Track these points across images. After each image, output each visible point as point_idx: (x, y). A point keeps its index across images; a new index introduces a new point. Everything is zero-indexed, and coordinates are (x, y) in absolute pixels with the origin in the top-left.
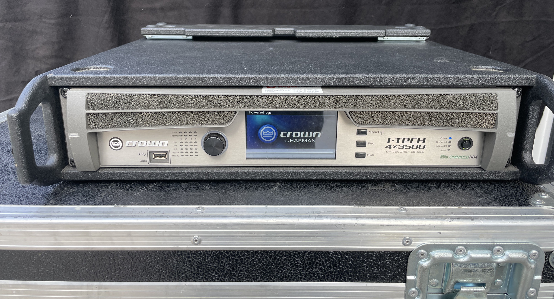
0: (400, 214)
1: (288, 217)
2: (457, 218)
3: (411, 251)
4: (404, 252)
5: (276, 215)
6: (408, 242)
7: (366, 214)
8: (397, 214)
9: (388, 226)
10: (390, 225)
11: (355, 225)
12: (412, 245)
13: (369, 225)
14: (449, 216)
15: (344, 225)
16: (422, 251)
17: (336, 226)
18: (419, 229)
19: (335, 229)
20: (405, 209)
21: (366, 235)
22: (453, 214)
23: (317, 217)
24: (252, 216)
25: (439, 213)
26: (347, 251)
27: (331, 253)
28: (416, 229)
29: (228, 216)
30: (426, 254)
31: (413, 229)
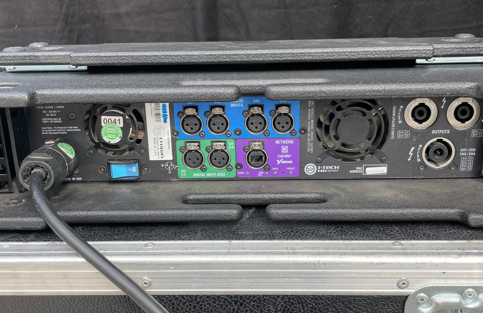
0: (395, 250)
1: (256, 254)
2: (465, 254)
3: (407, 295)
4: (400, 297)
5: (242, 252)
6: (404, 284)
7: (352, 250)
8: (390, 250)
9: (379, 264)
10: (382, 264)
11: (338, 264)
12: (409, 287)
13: (355, 263)
14: (456, 252)
15: (325, 264)
16: (422, 294)
17: (315, 265)
18: (418, 268)
19: (313, 269)
20: (401, 244)
21: (352, 275)
22: (460, 249)
23: (292, 254)
24: (212, 254)
25: (442, 249)
26: (329, 296)
27: (309, 297)
28: (414, 269)
29: (183, 254)
30: (426, 299)
31: (410, 268)
